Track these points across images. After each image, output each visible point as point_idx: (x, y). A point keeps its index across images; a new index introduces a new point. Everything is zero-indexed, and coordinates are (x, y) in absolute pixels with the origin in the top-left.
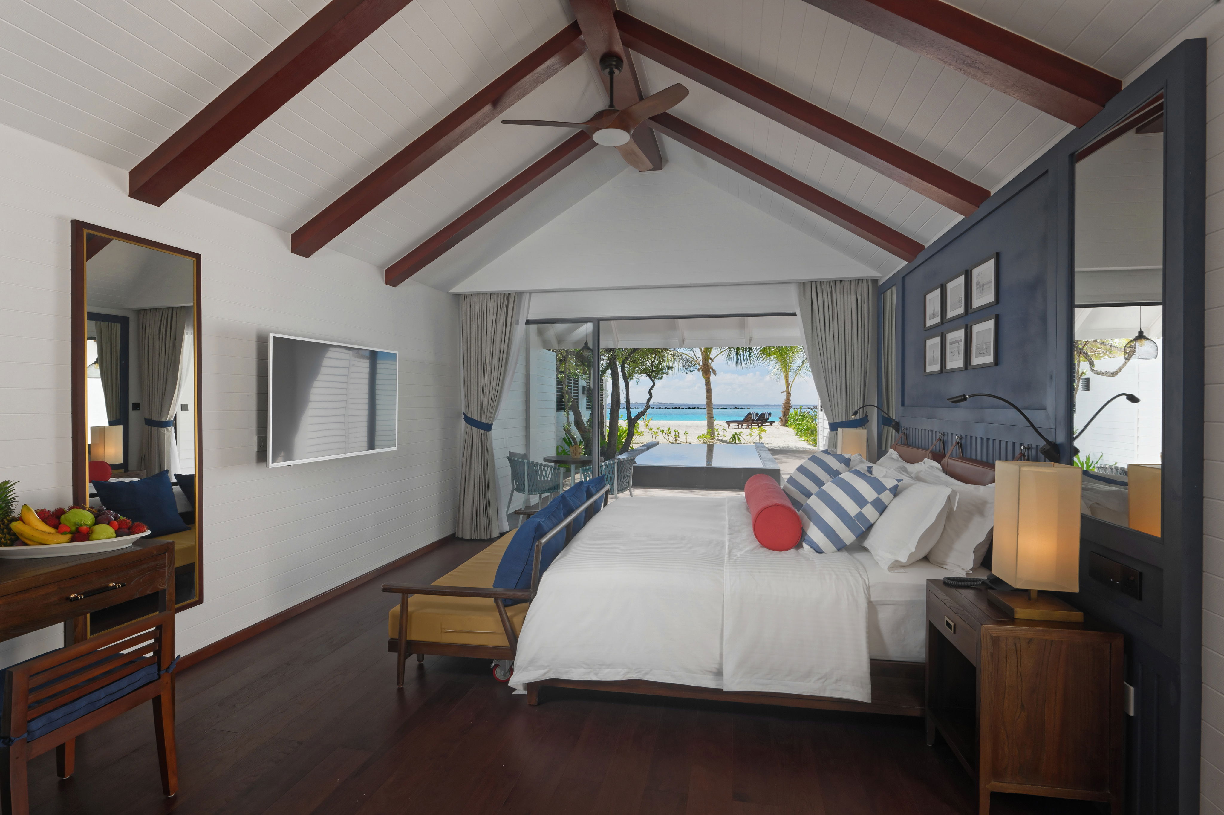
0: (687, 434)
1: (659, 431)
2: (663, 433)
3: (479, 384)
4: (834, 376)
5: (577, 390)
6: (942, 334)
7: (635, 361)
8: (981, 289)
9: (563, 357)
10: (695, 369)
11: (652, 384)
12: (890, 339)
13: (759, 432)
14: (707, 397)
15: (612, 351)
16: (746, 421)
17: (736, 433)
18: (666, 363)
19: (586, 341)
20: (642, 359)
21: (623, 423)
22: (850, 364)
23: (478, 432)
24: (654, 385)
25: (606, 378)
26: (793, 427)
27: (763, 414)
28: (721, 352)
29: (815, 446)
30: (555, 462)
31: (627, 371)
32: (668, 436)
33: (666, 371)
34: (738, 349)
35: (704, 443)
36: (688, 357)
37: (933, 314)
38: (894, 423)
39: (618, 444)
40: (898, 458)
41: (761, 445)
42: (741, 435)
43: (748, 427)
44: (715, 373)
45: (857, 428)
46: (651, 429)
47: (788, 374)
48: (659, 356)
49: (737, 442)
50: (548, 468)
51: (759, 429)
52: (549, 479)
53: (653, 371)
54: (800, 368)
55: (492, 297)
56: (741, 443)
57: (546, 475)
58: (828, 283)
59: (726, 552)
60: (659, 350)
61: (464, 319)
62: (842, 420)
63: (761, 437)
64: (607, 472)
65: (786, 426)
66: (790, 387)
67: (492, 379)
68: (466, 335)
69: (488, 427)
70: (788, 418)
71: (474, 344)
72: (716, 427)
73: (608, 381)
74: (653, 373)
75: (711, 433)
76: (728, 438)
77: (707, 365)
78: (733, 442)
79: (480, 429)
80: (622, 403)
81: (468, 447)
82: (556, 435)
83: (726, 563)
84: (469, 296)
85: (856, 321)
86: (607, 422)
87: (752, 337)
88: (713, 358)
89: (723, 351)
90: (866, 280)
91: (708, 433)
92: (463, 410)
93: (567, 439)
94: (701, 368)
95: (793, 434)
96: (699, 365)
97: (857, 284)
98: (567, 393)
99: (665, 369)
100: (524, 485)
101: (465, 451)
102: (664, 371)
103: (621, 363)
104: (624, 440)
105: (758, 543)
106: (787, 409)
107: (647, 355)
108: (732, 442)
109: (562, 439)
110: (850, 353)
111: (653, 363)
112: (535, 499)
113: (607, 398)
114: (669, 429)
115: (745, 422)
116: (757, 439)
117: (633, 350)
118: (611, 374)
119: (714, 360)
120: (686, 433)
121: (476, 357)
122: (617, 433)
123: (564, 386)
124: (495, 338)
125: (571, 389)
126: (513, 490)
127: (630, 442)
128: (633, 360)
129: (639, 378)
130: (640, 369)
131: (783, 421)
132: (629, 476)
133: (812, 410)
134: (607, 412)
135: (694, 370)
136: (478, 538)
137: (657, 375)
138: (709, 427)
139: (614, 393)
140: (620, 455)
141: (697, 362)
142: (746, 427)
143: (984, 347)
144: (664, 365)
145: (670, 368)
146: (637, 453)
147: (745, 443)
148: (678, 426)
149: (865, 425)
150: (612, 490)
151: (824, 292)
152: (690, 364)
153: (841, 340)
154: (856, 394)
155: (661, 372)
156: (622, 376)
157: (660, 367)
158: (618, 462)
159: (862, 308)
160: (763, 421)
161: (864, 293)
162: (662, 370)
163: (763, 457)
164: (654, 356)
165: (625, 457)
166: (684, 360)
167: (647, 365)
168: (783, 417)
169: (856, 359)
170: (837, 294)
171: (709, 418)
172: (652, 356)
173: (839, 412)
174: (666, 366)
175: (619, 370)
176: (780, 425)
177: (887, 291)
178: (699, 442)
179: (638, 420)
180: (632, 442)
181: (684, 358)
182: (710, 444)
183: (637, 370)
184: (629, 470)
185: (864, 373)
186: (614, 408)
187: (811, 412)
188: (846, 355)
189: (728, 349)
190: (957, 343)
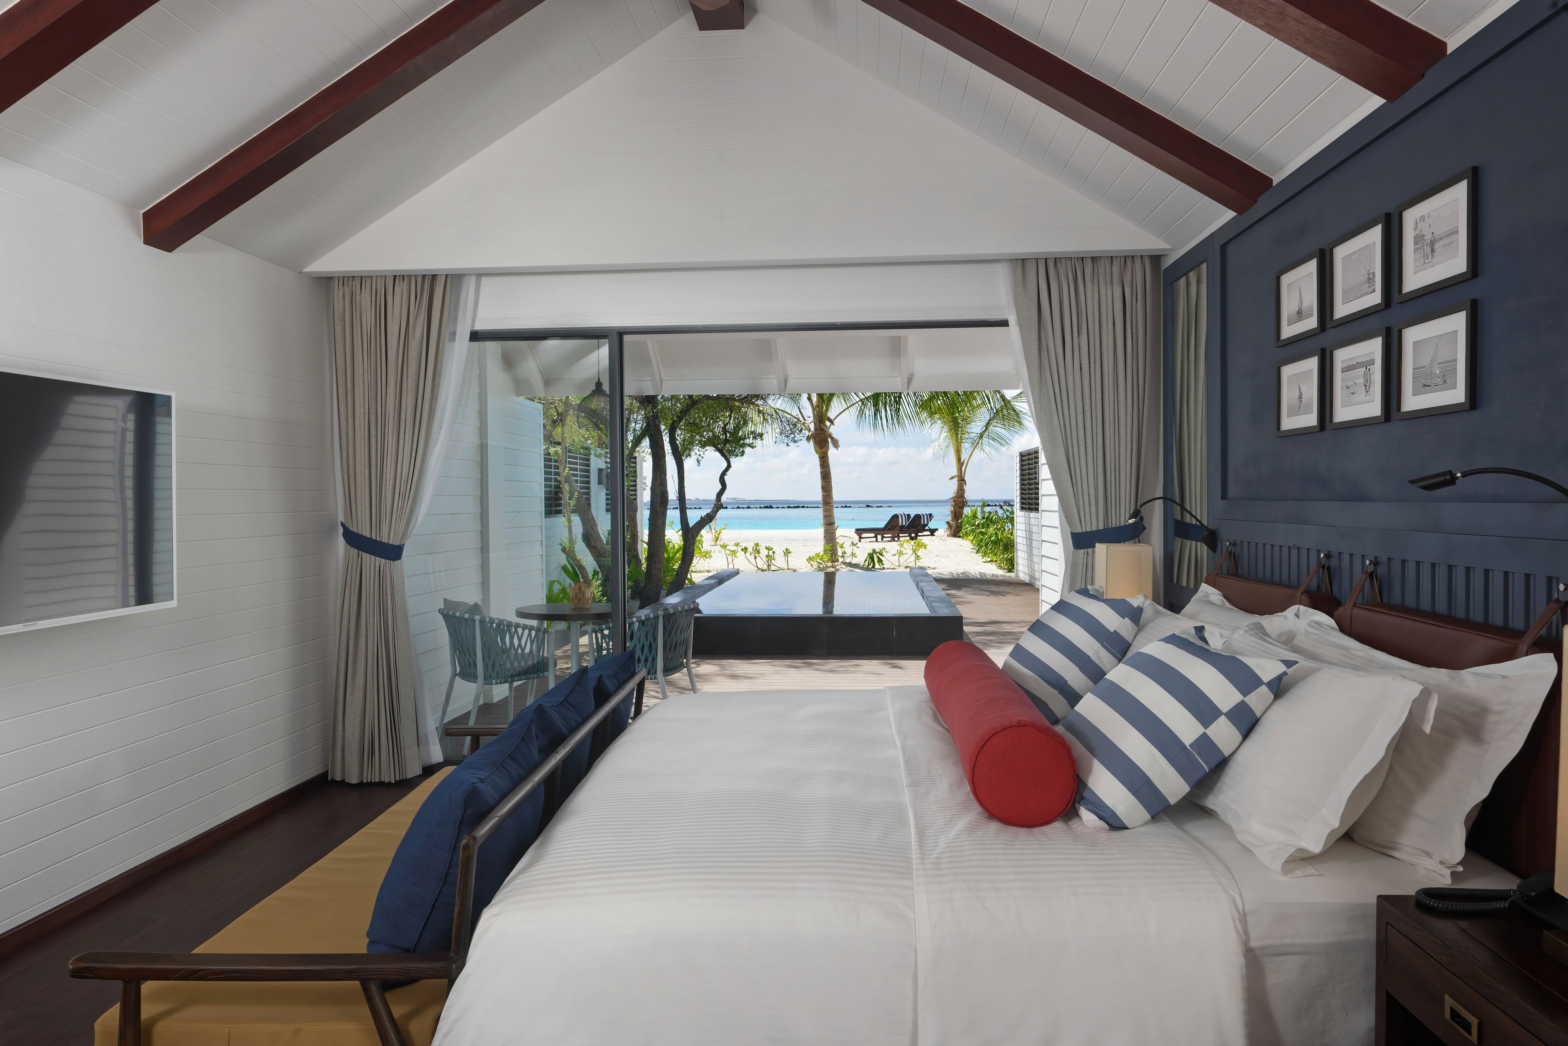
0: (789, 553)
1: (740, 548)
2: (745, 553)
3: (373, 463)
4: (1082, 443)
5: (588, 477)
6: (1322, 351)
7: (694, 423)
8: (1428, 250)
9: (559, 414)
10: (802, 438)
11: (725, 465)
13: (915, 547)
14: (822, 488)
15: (651, 402)
16: (890, 529)
17: (874, 550)
18: (750, 427)
19: (599, 379)
20: (706, 419)
21: (673, 536)
22: (1112, 419)
23: (373, 562)
24: (729, 466)
25: (642, 454)
26: (971, 538)
27: (918, 517)
28: (848, 408)
29: (1010, 571)
30: (542, 617)
31: (679, 440)
32: (755, 558)
33: (751, 442)
34: (876, 400)
35: (820, 569)
36: (788, 416)
37: (1300, 312)
38: (1203, 533)
39: (666, 574)
40: (1223, 602)
41: (921, 571)
42: (884, 553)
43: (893, 540)
44: (836, 444)
45: (1125, 542)
46: (724, 547)
47: (961, 446)
48: (737, 414)
49: (877, 566)
50: (523, 630)
51: (914, 543)
52: (527, 650)
53: (726, 441)
54: (981, 436)
55: (397, 282)
56: (884, 568)
57: (520, 645)
58: (1069, 263)
59: (913, 833)
60: (737, 402)
61: (338, 328)
62: (1098, 527)
63: (918, 557)
64: (643, 636)
65: (960, 537)
66: (963, 469)
67: (400, 453)
68: (343, 364)
69: (394, 553)
70: (961, 523)
71: (361, 380)
72: (840, 540)
73: (645, 459)
74: (728, 446)
75: (830, 551)
76: (861, 558)
77: (822, 430)
78: (870, 567)
79: (376, 555)
80: (672, 500)
81: (352, 595)
82: (544, 560)
83: (917, 869)
84: (348, 280)
85: (1122, 335)
86: (644, 534)
87: (912, 375)
88: (832, 417)
89: (852, 405)
90: (1140, 258)
91: (825, 551)
92: (341, 518)
93: (570, 567)
94: (812, 435)
95: (971, 550)
96: (809, 430)
97: (1123, 264)
98: (567, 480)
99: (749, 438)
100: (475, 665)
101: (346, 603)
102: (747, 441)
103: (669, 428)
104: (676, 566)
105: (978, 808)
106: (959, 508)
107: (716, 413)
108: (868, 566)
109: (560, 569)
110: (1112, 399)
111: (727, 427)
112: (500, 691)
113: (644, 492)
114: (757, 545)
115: (888, 530)
116: (910, 560)
117: (690, 400)
118: (651, 447)
119: (835, 422)
120: (787, 552)
121: (364, 407)
122: (664, 555)
123: (561, 468)
124: (405, 369)
125: (576, 475)
126: (454, 674)
127: (687, 571)
128: (691, 421)
129: (701, 453)
130: (704, 437)
131: (953, 528)
132: (686, 640)
133: (1001, 507)
134: (644, 516)
135: (801, 440)
136: (377, 780)
137: (734, 448)
138: (827, 539)
139: (656, 481)
140: (670, 596)
141: (806, 425)
142: (890, 539)
143: (1438, 372)
144: (746, 429)
145: (758, 435)
146: (701, 590)
147: (892, 568)
148: (772, 539)
149: (1140, 537)
150: (653, 674)
151: (1063, 279)
152: (792, 428)
153: (1094, 372)
154: (1122, 476)
155: (742, 442)
156: (671, 451)
157: (739, 433)
158: (665, 613)
159: (1134, 310)
160: (918, 528)
161: (1136, 281)
162: (744, 439)
163: (929, 594)
164: (728, 413)
165: (678, 601)
166: (781, 421)
167: (716, 429)
168: (952, 521)
169: (1122, 410)
170: (1086, 282)
171: (828, 525)
172: (724, 415)
173: (1092, 512)
174: (749, 432)
175: (664, 440)
176: (948, 535)
177: (1185, 277)
178: (811, 567)
179: (700, 530)
180: (690, 569)
181: (781, 417)
182: (829, 571)
183: (698, 439)
184: (686, 629)
185: (1137, 436)
186: (657, 510)
187: (1000, 512)
188: (1104, 402)
189: (859, 401)
190: (1364, 367)
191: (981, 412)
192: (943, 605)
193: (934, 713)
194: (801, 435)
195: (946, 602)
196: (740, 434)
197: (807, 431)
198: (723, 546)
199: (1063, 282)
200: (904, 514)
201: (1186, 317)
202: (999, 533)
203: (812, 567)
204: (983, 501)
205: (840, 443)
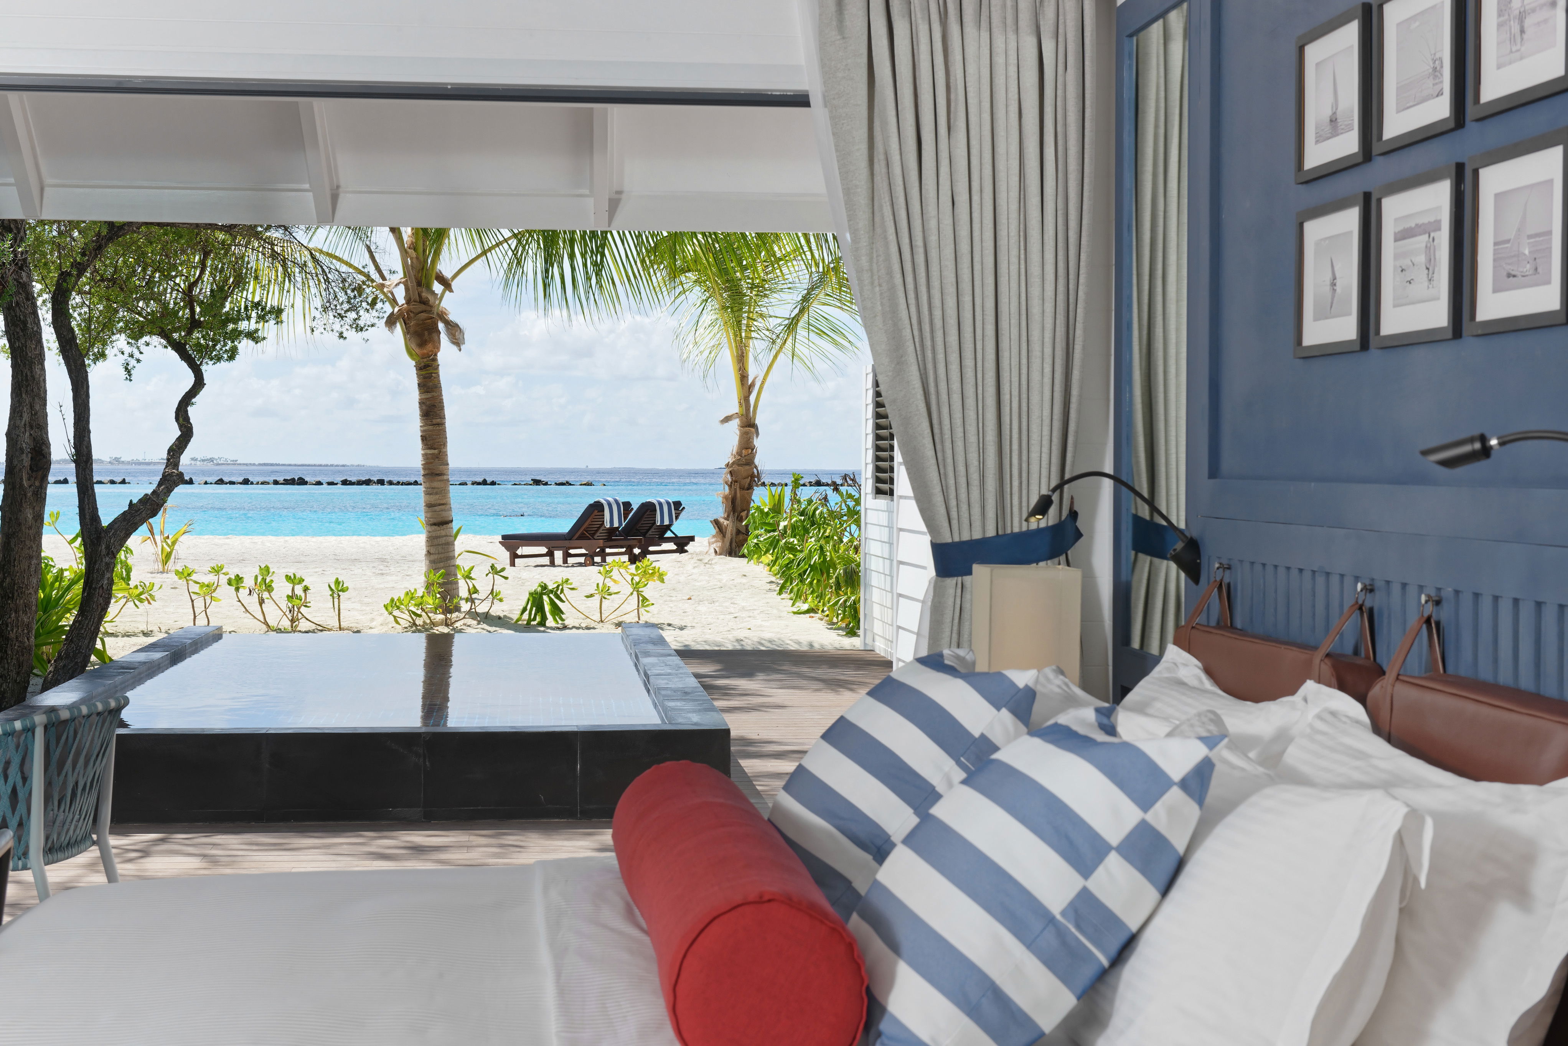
0: (343, 590)
1: (224, 579)
2: (237, 589)
4: (954, 357)
6: (1367, 196)
7: (113, 278)
8: (1516, 29)
10: (376, 321)
11: (190, 380)
12: (1161, 214)
13: (637, 579)
14: (424, 438)
15: (10, 231)
16: (582, 537)
17: (544, 587)
18: (252, 292)
20: (144, 270)
21: (61, 549)
24: (199, 383)
26: (767, 557)
27: (648, 508)
28: (484, 253)
29: (852, 632)
31: (76, 319)
32: (261, 602)
33: (253, 326)
34: (550, 239)
35: (415, 626)
36: (344, 268)
37: (1333, 121)
38: (1179, 546)
39: (41, 639)
40: (1200, 679)
41: (648, 631)
42: (565, 592)
43: (589, 560)
44: (456, 333)
45: (1037, 562)
46: (186, 575)
47: (746, 346)
48: (220, 260)
49: (550, 622)
51: (637, 568)
53: (193, 324)
54: (792, 325)
56: (565, 627)
60: (221, 236)
62: (984, 532)
63: (643, 601)
65: (743, 556)
66: (752, 398)
70: (747, 526)
72: (463, 562)
74: (196, 334)
75: (441, 585)
76: (512, 604)
77: (424, 302)
78: (535, 623)
87: (619, 192)
88: (448, 274)
89: (492, 247)
91: (429, 586)
94: (400, 314)
95: (768, 586)
96: (394, 302)
99: (249, 317)
102: (243, 325)
103: (53, 289)
104: (68, 620)
106: (742, 488)
108: (529, 620)
110: (1014, 268)
111: (196, 291)
114: (265, 572)
115: (580, 538)
116: (627, 607)
117: (104, 232)
119: (454, 285)
120: (338, 589)
122: (36, 592)
127: (95, 632)
128: (108, 274)
130: (140, 314)
131: (728, 535)
132: (96, 782)
133: (835, 489)
135: (373, 326)
137: (213, 340)
138: (433, 557)
139: (21, 416)
140: (54, 689)
141: (385, 290)
142: (582, 560)
143: (1527, 252)
144: (242, 297)
145: (270, 312)
146: (129, 676)
147: (583, 625)
148: (303, 559)
149: (1069, 552)
150: (19, 859)
151: (919, 15)
152: (352, 295)
153: (979, 211)
154: (1035, 428)
155: (231, 326)
156: (57, 344)
157: (223, 306)
158: (49, 718)
159: (1060, 86)
160: (647, 535)
161: (1065, 27)
162: (236, 321)
163: (661, 682)
164: (197, 258)
165: (74, 700)
166: (327, 280)
167: (168, 295)
168: (727, 519)
169: (1035, 291)
170: (965, 25)
171: (435, 524)
172: (189, 259)
173: (972, 500)
174: (249, 304)
175: (41, 319)
176: (716, 552)
177: (1161, 22)
178: (394, 624)
179: (128, 535)
180: (102, 629)
181: (327, 271)
182: (437, 632)
183: (124, 317)
184: (97, 756)
185: (1064, 344)
186: (21, 485)
187: (834, 499)
188: (998, 274)
189: (509, 238)
190: (1425, 233)
191: (792, 269)
192: (689, 706)
193: (628, 905)
194: (374, 313)
195: (697, 700)
196: (227, 309)
197: (387, 304)
198: (182, 573)
199: (920, 21)
200: (616, 501)
201: (1162, 105)
202: (829, 548)
203: (397, 622)
204: (794, 475)
205: (466, 336)
